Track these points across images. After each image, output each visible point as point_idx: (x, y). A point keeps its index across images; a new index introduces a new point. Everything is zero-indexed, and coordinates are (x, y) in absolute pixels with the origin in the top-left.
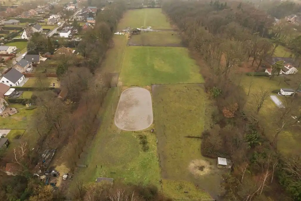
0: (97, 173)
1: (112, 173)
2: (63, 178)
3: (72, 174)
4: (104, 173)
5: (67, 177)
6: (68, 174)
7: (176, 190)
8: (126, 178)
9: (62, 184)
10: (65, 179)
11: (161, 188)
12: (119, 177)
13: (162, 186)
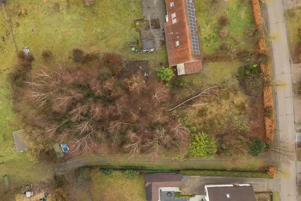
0: (11, 157)
1: (5, 139)
2: (31, 196)
3: (22, 188)
4: (8, 149)
5: (28, 191)
6: (25, 193)
7: (4, 52)
8: (7, 118)
9: (39, 192)
10: (32, 192)
11: (7, 70)
12: (8, 127)
13: (5, 70)
